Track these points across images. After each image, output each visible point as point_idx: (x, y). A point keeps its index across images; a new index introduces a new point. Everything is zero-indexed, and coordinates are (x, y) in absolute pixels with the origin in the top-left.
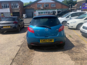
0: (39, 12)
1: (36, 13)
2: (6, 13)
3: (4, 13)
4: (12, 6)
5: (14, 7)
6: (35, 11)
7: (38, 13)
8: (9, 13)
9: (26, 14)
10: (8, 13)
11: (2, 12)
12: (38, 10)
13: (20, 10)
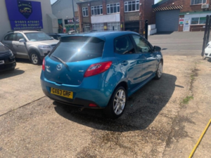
0: (193, 19)
1: (184, 22)
2: (112, 23)
3: (109, 23)
4: (126, 6)
5: (130, 10)
6: (183, 16)
7: (189, 22)
8: (118, 23)
9: (154, 26)
10: (115, 23)
11: (106, 21)
12: (191, 13)
13: (142, 14)
